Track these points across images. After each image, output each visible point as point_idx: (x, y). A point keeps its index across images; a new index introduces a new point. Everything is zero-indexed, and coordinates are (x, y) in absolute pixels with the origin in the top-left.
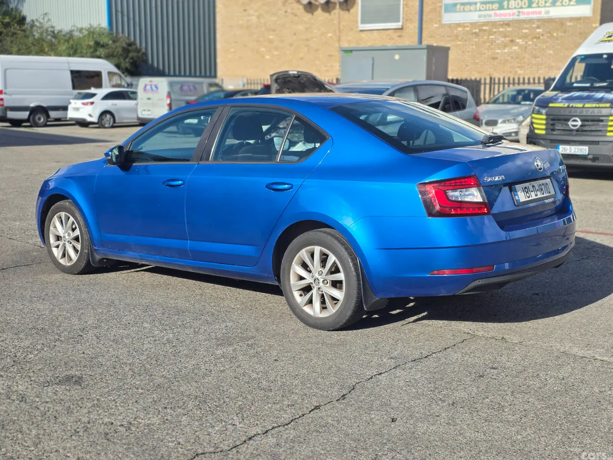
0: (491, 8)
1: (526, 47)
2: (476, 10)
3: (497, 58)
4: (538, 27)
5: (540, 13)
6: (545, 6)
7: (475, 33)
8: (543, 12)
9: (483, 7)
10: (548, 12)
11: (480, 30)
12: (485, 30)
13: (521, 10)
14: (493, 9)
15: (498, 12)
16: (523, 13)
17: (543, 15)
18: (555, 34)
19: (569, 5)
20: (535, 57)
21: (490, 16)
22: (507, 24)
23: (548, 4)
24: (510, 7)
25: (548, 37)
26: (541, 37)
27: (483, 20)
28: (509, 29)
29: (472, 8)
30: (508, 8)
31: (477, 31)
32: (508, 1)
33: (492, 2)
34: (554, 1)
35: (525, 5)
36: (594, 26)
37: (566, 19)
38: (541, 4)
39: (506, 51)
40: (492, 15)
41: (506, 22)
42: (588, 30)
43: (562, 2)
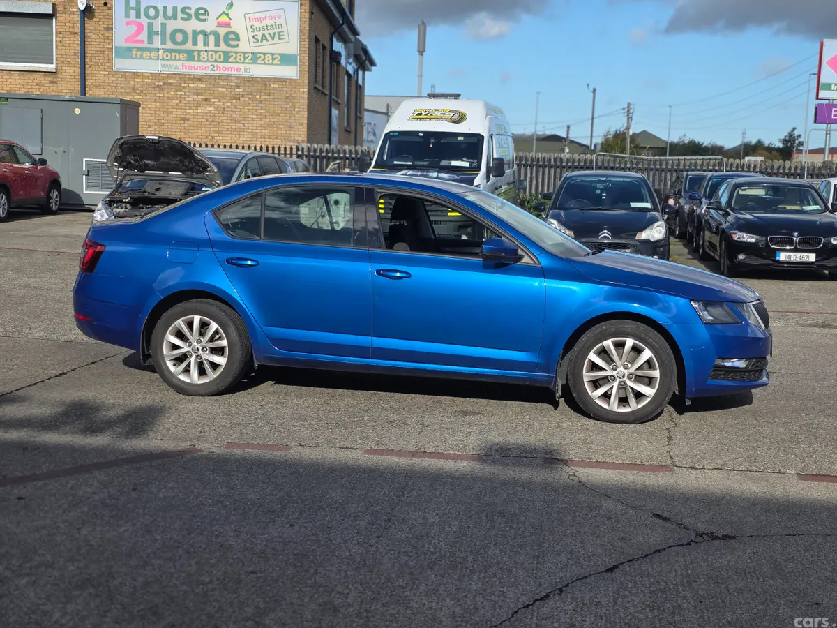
0: (177, 58)
1: (224, 109)
2: (158, 59)
3: (188, 120)
4: (238, 87)
5: (238, 69)
6: (243, 63)
7: (158, 86)
8: (242, 70)
9: (167, 56)
10: (247, 70)
11: (164, 84)
12: (171, 84)
13: (215, 64)
14: (180, 60)
15: (187, 64)
16: (219, 68)
17: (242, 73)
18: (258, 97)
19: (272, 64)
20: (236, 121)
21: (176, 67)
22: (200, 79)
23: (247, 61)
24: (201, 58)
25: (249, 99)
26: (241, 99)
27: (167, 71)
28: (202, 86)
29: (153, 55)
30: (199, 60)
31: (161, 84)
32: (199, 51)
33: (179, 52)
34: (255, 58)
35: (220, 58)
36: (301, 90)
37: (270, 79)
38: (240, 59)
39: (200, 111)
40: (180, 66)
41: (198, 77)
42: (295, 95)
43: (264, 60)
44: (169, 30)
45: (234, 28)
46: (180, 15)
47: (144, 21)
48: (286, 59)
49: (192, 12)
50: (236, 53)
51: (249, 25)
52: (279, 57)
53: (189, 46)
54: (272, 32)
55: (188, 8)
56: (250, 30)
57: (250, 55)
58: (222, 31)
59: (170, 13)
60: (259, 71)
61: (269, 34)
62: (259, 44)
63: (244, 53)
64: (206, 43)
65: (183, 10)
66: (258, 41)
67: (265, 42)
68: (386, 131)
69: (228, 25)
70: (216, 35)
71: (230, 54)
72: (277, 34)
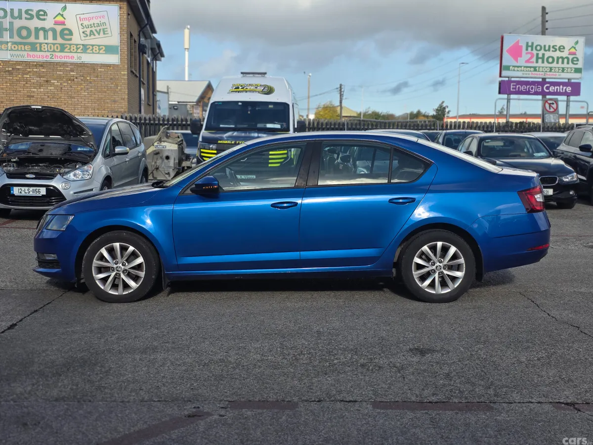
0: (23, 49)
1: (62, 88)
2: (7, 50)
3: (33, 97)
4: (72, 71)
5: (72, 57)
7: (9, 71)
8: (76, 57)
9: (15, 47)
10: (79, 58)
11: (13, 69)
12: (19, 69)
13: (53, 53)
14: (25, 50)
15: (31, 53)
17: (75, 60)
18: (88, 78)
19: (99, 53)
20: (72, 97)
21: (23, 56)
22: (41, 65)
23: (79, 51)
24: (42, 49)
25: (82, 80)
26: (75, 80)
27: (15, 59)
28: (44, 70)
30: (41, 51)
31: (11, 69)
32: (41, 44)
33: (25, 44)
34: (85, 49)
35: (57, 49)
36: (122, 73)
37: (97, 65)
38: (73, 50)
39: (42, 90)
40: (26, 56)
41: (40, 64)
42: (117, 77)
43: (92, 50)
45: (69, 25)
48: (109, 50)
50: (70, 45)
51: (80, 23)
52: (104, 48)
53: (32, 39)
54: (98, 29)
56: (80, 27)
57: (81, 46)
58: (59, 28)
60: (88, 58)
61: (96, 30)
62: (88, 38)
63: (77, 45)
64: (46, 37)
66: (87, 35)
67: (92, 37)
68: (211, 101)
69: (63, 23)
70: (54, 31)
71: (66, 46)
72: (102, 30)
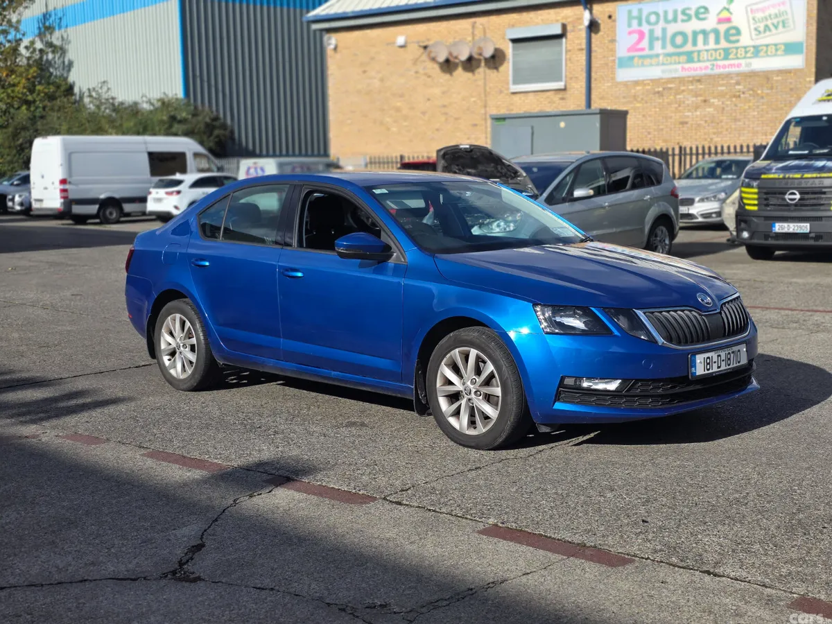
0: (677, 61)
1: (723, 109)
2: (657, 64)
3: (686, 123)
4: (738, 83)
5: (739, 65)
6: (745, 58)
7: (658, 92)
8: (743, 65)
9: (667, 60)
10: (748, 65)
11: (664, 89)
12: (670, 88)
13: (715, 63)
14: (679, 63)
15: (687, 66)
16: (719, 67)
17: (744, 69)
18: (759, 92)
19: (775, 55)
20: (736, 120)
21: (676, 70)
22: (698, 80)
23: (749, 55)
24: (701, 58)
25: (750, 95)
26: (742, 96)
27: (668, 75)
28: (701, 86)
29: (654, 61)
30: (699, 61)
31: (661, 89)
32: (699, 52)
33: (679, 54)
34: (757, 51)
35: (720, 56)
36: (808, 79)
37: (772, 72)
38: (741, 54)
39: (698, 113)
40: (678, 70)
41: (697, 78)
42: (800, 86)
43: (766, 52)
44: (669, 33)
45: (735, 23)
46: (680, 17)
47: (645, 28)
48: (790, 48)
49: (692, 13)
50: (737, 48)
51: (751, 16)
52: (783, 47)
53: (689, 47)
54: (775, 21)
55: (689, 9)
56: (752, 21)
57: (752, 49)
58: (723, 28)
59: (670, 17)
60: (760, 64)
61: (773, 24)
62: (762, 35)
63: (745, 47)
64: (706, 42)
65: (684, 13)
66: (760, 32)
67: (768, 33)
69: (728, 20)
70: (716, 32)
71: (731, 51)
72: (782, 23)
